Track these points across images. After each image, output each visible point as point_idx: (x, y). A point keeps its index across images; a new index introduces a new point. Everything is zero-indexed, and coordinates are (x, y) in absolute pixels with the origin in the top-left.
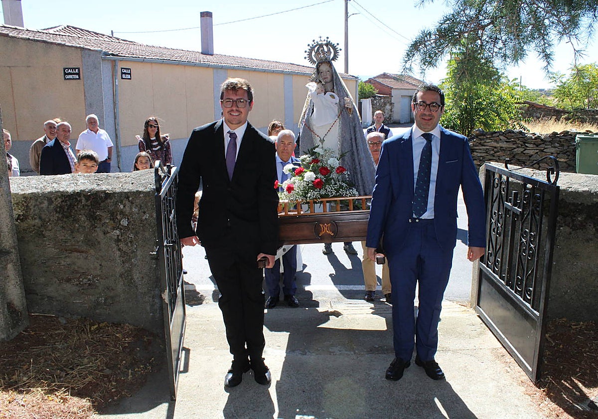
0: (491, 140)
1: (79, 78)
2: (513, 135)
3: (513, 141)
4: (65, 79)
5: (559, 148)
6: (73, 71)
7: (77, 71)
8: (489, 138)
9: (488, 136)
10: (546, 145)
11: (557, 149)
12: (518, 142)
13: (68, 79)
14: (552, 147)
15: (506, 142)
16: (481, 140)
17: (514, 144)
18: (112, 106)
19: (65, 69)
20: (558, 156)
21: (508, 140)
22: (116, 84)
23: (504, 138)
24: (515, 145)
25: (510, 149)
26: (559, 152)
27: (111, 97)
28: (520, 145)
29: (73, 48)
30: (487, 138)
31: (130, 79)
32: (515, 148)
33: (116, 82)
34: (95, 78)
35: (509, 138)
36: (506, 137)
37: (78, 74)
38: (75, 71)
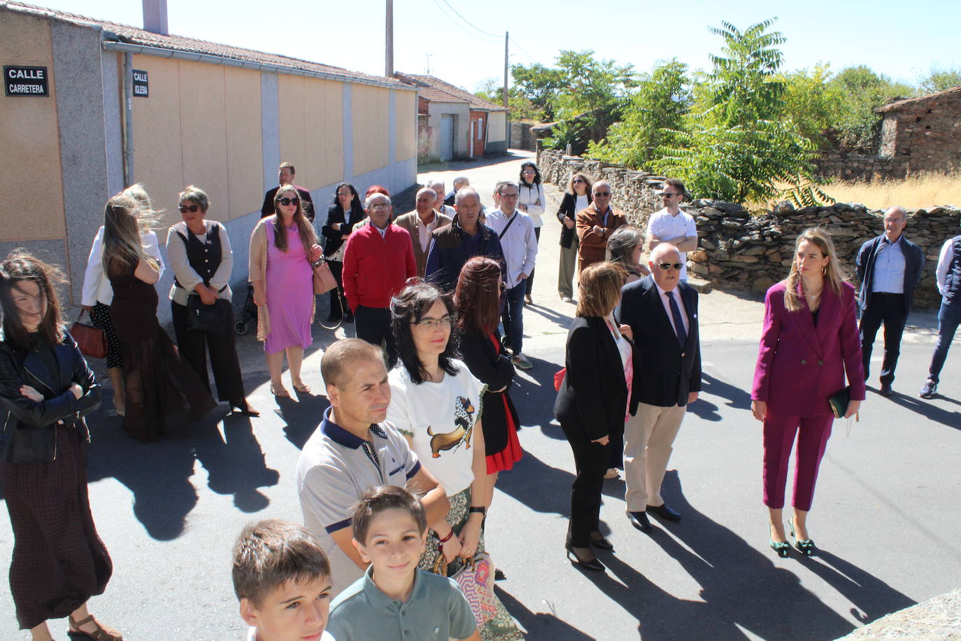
0: (815, 222)
1: (46, 93)
2: (853, 214)
3: (852, 226)
4: (9, 93)
5: (929, 238)
6: (29, 74)
7: (39, 75)
8: (812, 219)
9: (810, 217)
10: (909, 232)
11: (926, 239)
12: (861, 227)
13: (16, 94)
14: (918, 236)
15: (842, 226)
16: (796, 223)
17: (854, 231)
18: (120, 159)
19: (7, 69)
20: (928, 251)
21: (844, 224)
22: (127, 107)
23: (839, 220)
24: (858, 232)
25: (849, 239)
26: (929, 244)
27: (117, 138)
28: (865, 232)
29: (29, 18)
30: (808, 219)
31: (146, 96)
32: (857, 238)
33: (127, 104)
34: (86, 92)
35: (846, 219)
36: (841, 219)
37: (43, 82)
38: (35, 74)
